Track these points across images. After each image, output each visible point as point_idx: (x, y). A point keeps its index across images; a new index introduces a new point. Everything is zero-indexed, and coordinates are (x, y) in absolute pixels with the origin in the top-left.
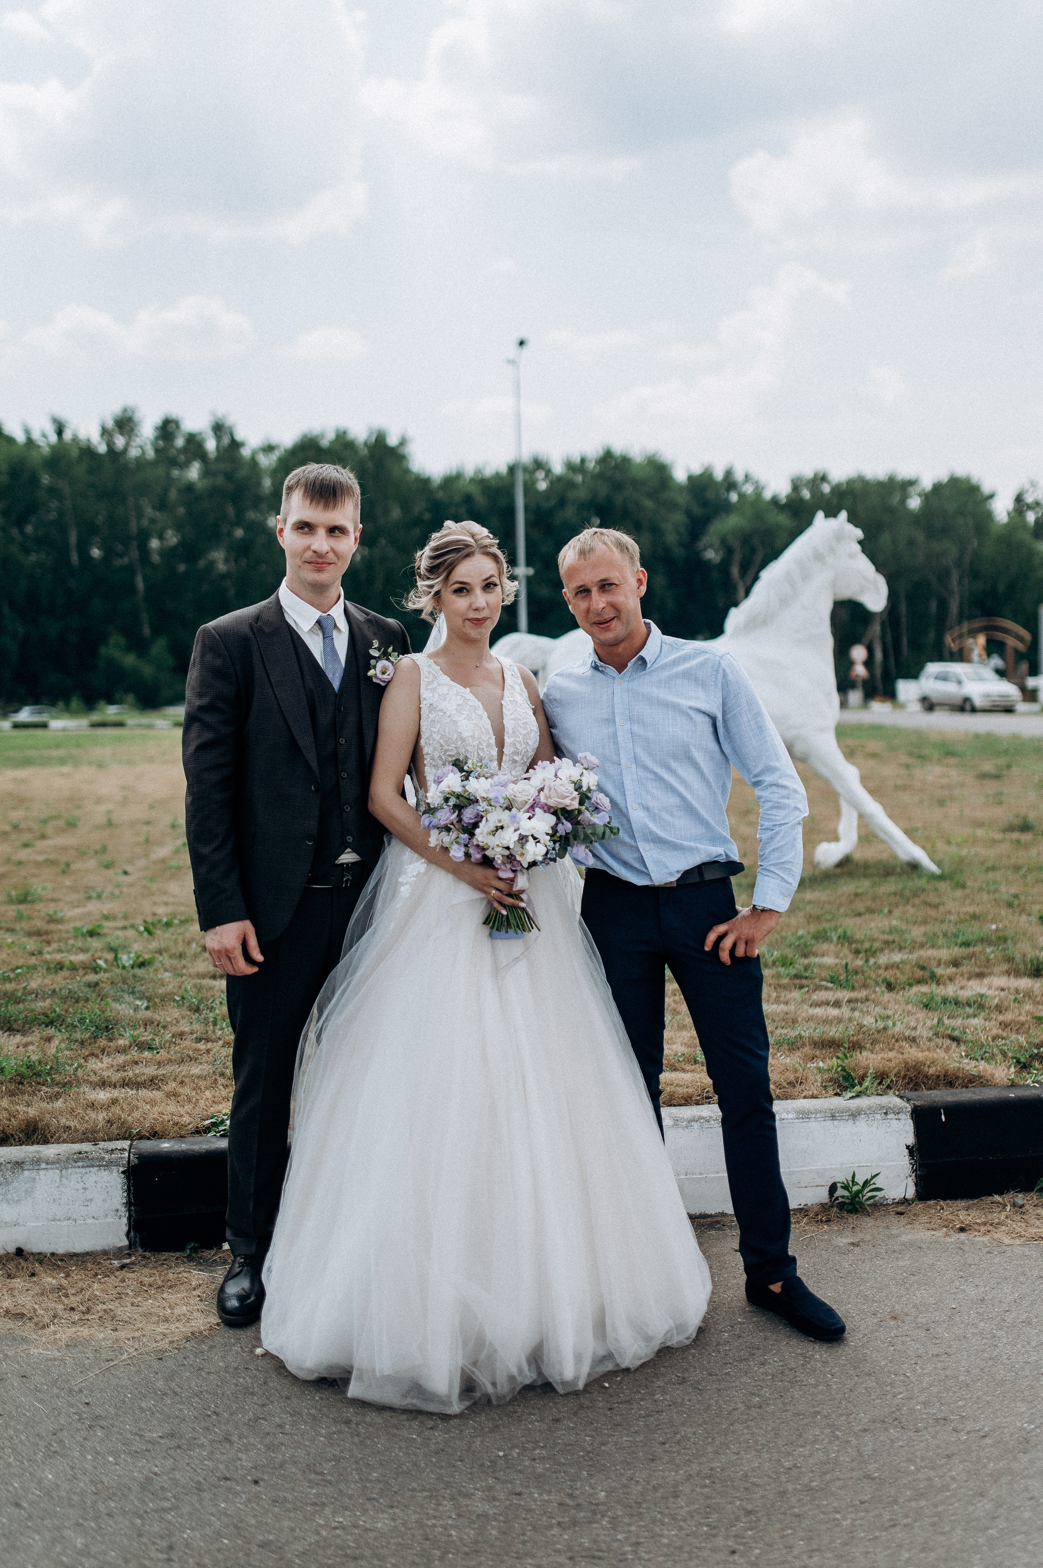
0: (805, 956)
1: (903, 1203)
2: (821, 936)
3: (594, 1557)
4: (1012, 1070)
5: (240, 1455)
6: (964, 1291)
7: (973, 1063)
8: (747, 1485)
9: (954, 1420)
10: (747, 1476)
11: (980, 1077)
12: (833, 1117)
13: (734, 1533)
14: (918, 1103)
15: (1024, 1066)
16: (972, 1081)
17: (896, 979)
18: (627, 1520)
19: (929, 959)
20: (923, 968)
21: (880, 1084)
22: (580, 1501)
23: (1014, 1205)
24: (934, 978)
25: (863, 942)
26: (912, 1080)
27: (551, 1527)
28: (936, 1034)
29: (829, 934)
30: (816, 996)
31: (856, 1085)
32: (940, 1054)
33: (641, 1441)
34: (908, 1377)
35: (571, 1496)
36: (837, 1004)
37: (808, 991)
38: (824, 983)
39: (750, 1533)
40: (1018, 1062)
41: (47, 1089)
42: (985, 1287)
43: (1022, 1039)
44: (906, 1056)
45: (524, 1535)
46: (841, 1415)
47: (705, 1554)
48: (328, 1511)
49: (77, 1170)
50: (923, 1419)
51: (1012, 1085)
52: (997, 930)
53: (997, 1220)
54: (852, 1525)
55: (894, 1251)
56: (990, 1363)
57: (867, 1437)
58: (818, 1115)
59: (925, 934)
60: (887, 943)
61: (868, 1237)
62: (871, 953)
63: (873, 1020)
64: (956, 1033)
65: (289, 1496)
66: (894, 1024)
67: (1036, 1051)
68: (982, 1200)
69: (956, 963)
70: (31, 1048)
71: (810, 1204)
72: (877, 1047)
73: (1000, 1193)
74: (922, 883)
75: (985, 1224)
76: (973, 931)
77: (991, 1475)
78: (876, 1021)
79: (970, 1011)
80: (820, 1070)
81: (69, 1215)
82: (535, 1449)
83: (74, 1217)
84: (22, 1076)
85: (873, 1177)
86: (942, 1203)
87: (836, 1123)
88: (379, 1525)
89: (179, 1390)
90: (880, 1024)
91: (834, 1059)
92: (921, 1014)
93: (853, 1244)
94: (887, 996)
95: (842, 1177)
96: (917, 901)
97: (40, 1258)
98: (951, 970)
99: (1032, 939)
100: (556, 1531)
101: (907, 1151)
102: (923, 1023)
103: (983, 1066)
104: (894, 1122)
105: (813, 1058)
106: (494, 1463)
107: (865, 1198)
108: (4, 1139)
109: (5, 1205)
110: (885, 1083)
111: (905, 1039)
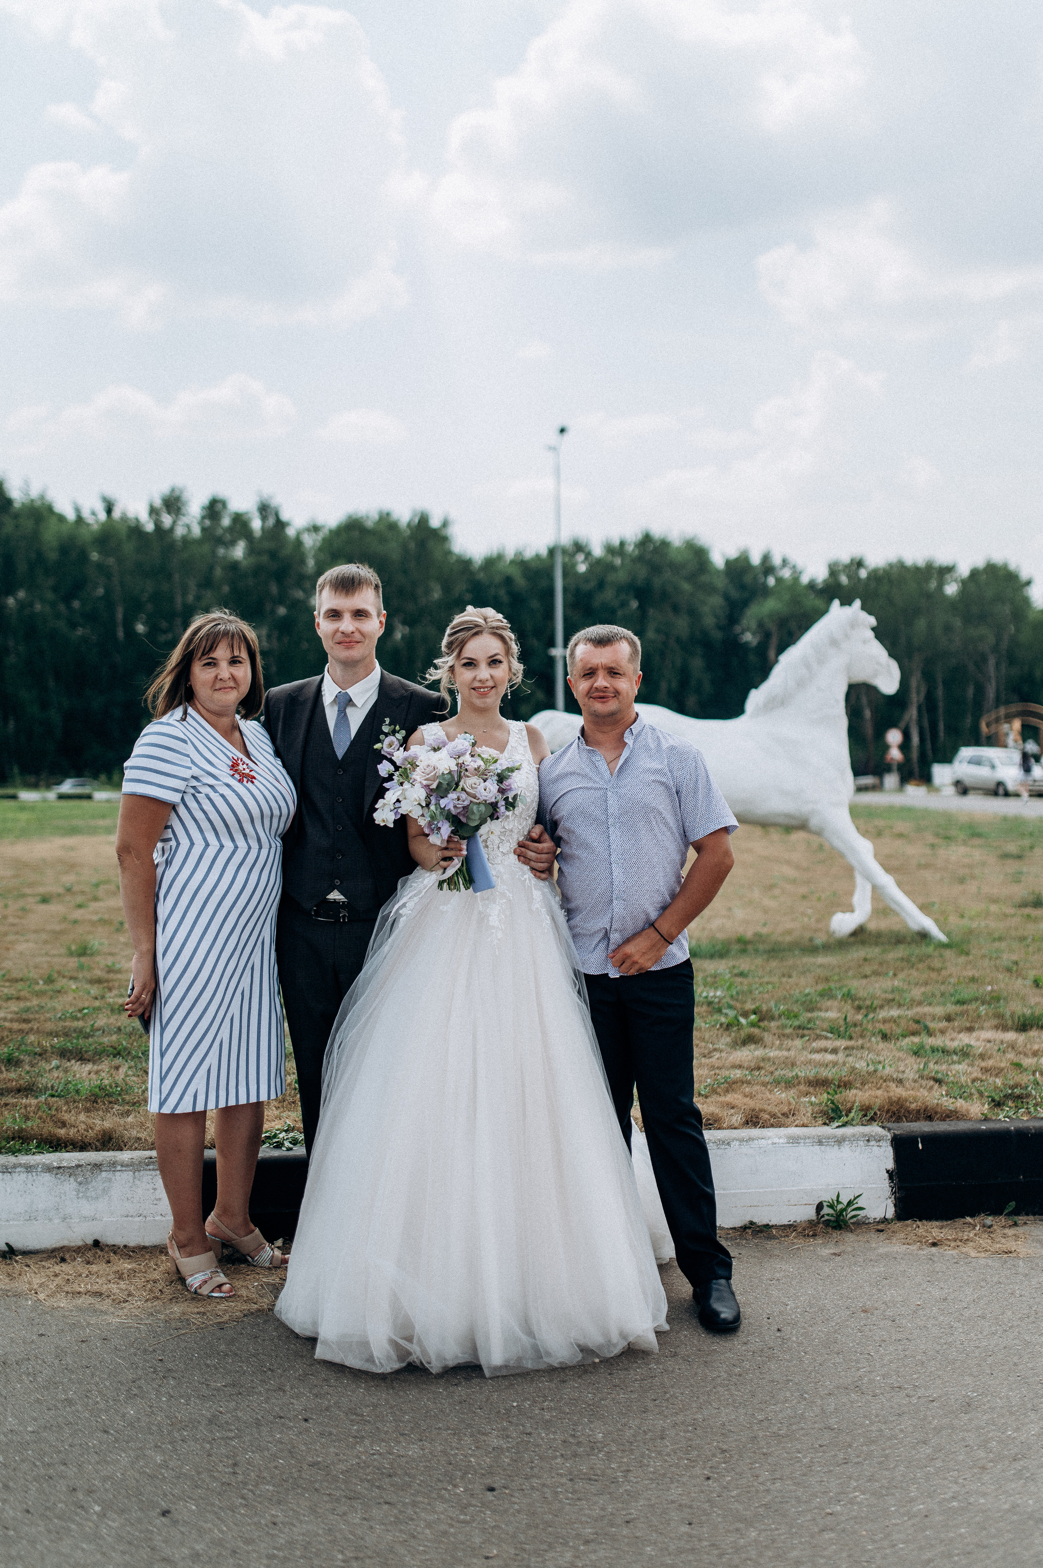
0: (811, 1010)
1: (883, 1222)
2: (827, 994)
3: (590, 1479)
4: (986, 1106)
5: (292, 1400)
6: (930, 1292)
7: (951, 1100)
8: (723, 1431)
9: (908, 1388)
10: (724, 1425)
11: (956, 1112)
12: (820, 1143)
13: (710, 1465)
14: (898, 1132)
15: (998, 1104)
16: (950, 1115)
17: (892, 1031)
18: (619, 1454)
19: (925, 1014)
20: (917, 1022)
22: (580, 1440)
23: (984, 1226)
24: (927, 1031)
25: (865, 999)
26: (894, 1114)
27: (556, 1457)
28: (922, 1077)
29: (834, 992)
30: (815, 1045)
31: (843, 1116)
32: (922, 1092)
33: (635, 1398)
34: (872, 1356)
35: (573, 1436)
36: (835, 1051)
37: (809, 1040)
38: (824, 1033)
39: (723, 1465)
40: (993, 1100)
41: (118, 1108)
42: (949, 1289)
43: (999, 1082)
44: (892, 1094)
45: (532, 1462)
46: (810, 1383)
47: (685, 1479)
48: (367, 1442)
49: (148, 1172)
50: (881, 1387)
51: (985, 1120)
52: (992, 991)
53: (966, 1237)
54: (811, 1462)
55: (871, 1260)
56: (945, 1347)
57: (831, 1400)
58: (807, 1141)
59: (923, 994)
60: (887, 1001)
61: (850, 1249)
62: (871, 1009)
63: (865, 1064)
64: (940, 1076)
65: (334, 1431)
66: (884, 1067)
67: (1010, 1091)
68: (954, 1222)
69: (949, 1018)
70: (101, 1074)
71: (798, 1221)
72: (866, 1087)
73: (972, 1216)
74: (931, 949)
75: (955, 1240)
76: (967, 992)
77: (935, 1428)
78: (868, 1065)
79: (955, 1058)
80: (812, 1104)
81: (140, 1212)
82: (544, 1402)
83: (145, 1213)
84: (96, 1096)
85: (855, 1198)
86: (917, 1222)
87: (823, 1147)
88: (410, 1453)
89: (239, 1352)
90: (871, 1068)
91: (825, 1095)
92: (911, 1060)
93: (835, 1254)
94: (881, 1045)
95: (828, 1197)
96: (920, 966)
97: (115, 1249)
98: (944, 1024)
99: (1023, 999)
100: (559, 1460)
101: (887, 1175)
102: (910, 1067)
103: (960, 1104)
104: (875, 1149)
105: (807, 1094)
106: (508, 1411)
107: (849, 1216)
108: (83, 1147)
109: (84, 1201)
110: (869, 1115)
111: (893, 1080)
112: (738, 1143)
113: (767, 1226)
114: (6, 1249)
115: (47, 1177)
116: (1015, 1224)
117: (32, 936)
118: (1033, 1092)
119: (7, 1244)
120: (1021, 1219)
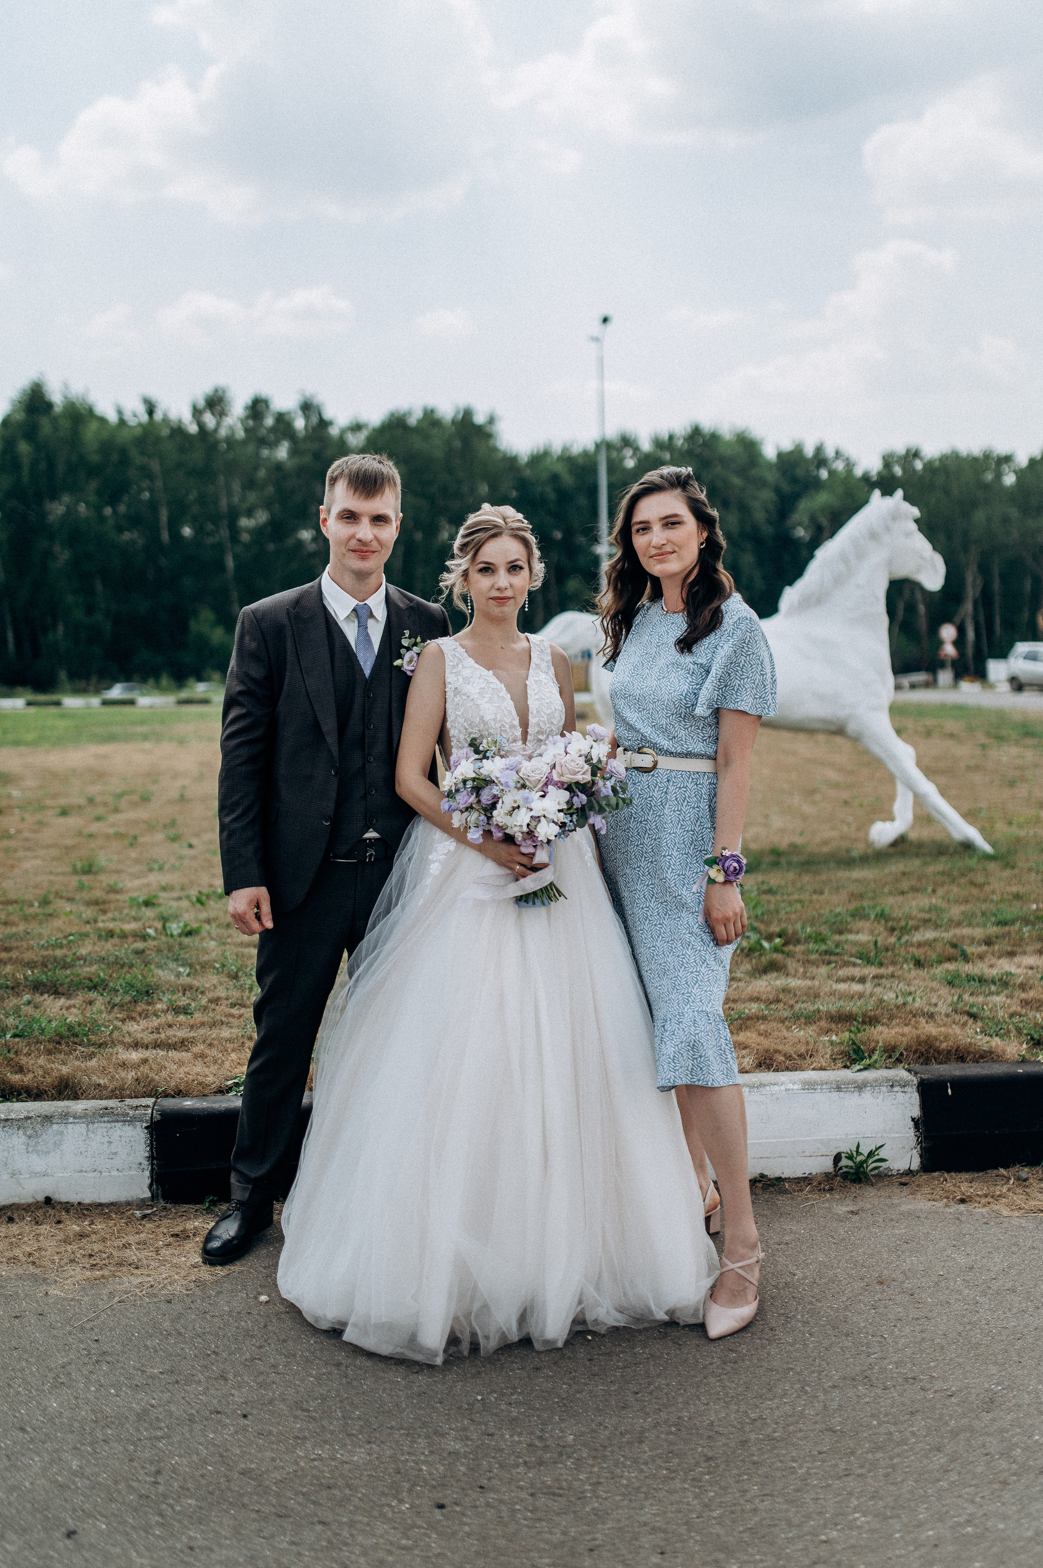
0: (841, 933)
1: (907, 1175)
2: (858, 914)
3: (554, 1494)
4: (1025, 1046)
5: (233, 1391)
6: (954, 1259)
7: (988, 1038)
8: (711, 1434)
9: (923, 1379)
10: (712, 1425)
11: (991, 1052)
12: (839, 1089)
13: (691, 1477)
14: (925, 1077)
15: (1037, 1043)
16: (984, 1055)
17: (926, 956)
18: (590, 1462)
19: (963, 937)
20: (954, 946)
22: (548, 1443)
23: (1018, 1179)
24: (964, 956)
25: (900, 919)
26: (923, 1054)
27: (517, 1466)
28: (956, 1011)
29: (867, 911)
30: (842, 973)
31: (865, 1058)
32: (954, 1030)
33: (616, 1391)
34: (885, 1338)
35: (541, 1438)
36: (862, 980)
37: (835, 967)
38: (853, 959)
39: (707, 1477)
40: (1032, 1039)
41: (83, 1049)
42: (976, 1256)
43: (1040, 1016)
44: (921, 1031)
45: (490, 1472)
46: (813, 1372)
47: (661, 1494)
48: (308, 1445)
49: (103, 1125)
50: (892, 1378)
51: (1022, 1061)
52: (1037, 909)
53: (998, 1193)
54: (808, 1473)
55: (892, 1220)
56: (968, 1327)
57: (836, 1393)
58: (824, 1086)
59: (963, 913)
60: (926, 921)
61: (869, 1206)
62: (904, 930)
63: (894, 996)
64: (975, 1010)
65: (275, 1430)
66: (914, 1000)
68: (987, 1173)
69: (988, 942)
70: (73, 1010)
71: (814, 1173)
72: (894, 1022)
73: (1006, 1166)
74: (973, 862)
75: (986, 1196)
76: (1012, 911)
77: (951, 1432)
78: (897, 997)
79: (993, 988)
80: (832, 1043)
81: (95, 1167)
82: (512, 1394)
83: (99, 1169)
84: (61, 1036)
85: (877, 1149)
86: (945, 1175)
87: (842, 1094)
88: (355, 1458)
89: (183, 1331)
90: (900, 1000)
91: (847, 1034)
92: (944, 991)
93: (852, 1212)
94: (914, 973)
95: (846, 1147)
96: (962, 881)
97: (67, 1207)
98: (983, 949)
100: (521, 1469)
101: (912, 1123)
102: (943, 1000)
103: (996, 1042)
104: (900, 1095)
105: (828, 1031)
106: (471, 1406)
107: (869, 1168)
108: (38, 1095)
109: (34, 1156)
110: (894, 1056)
111: (923, 1014)
112: (747, 1089)
113: (779, 1179)
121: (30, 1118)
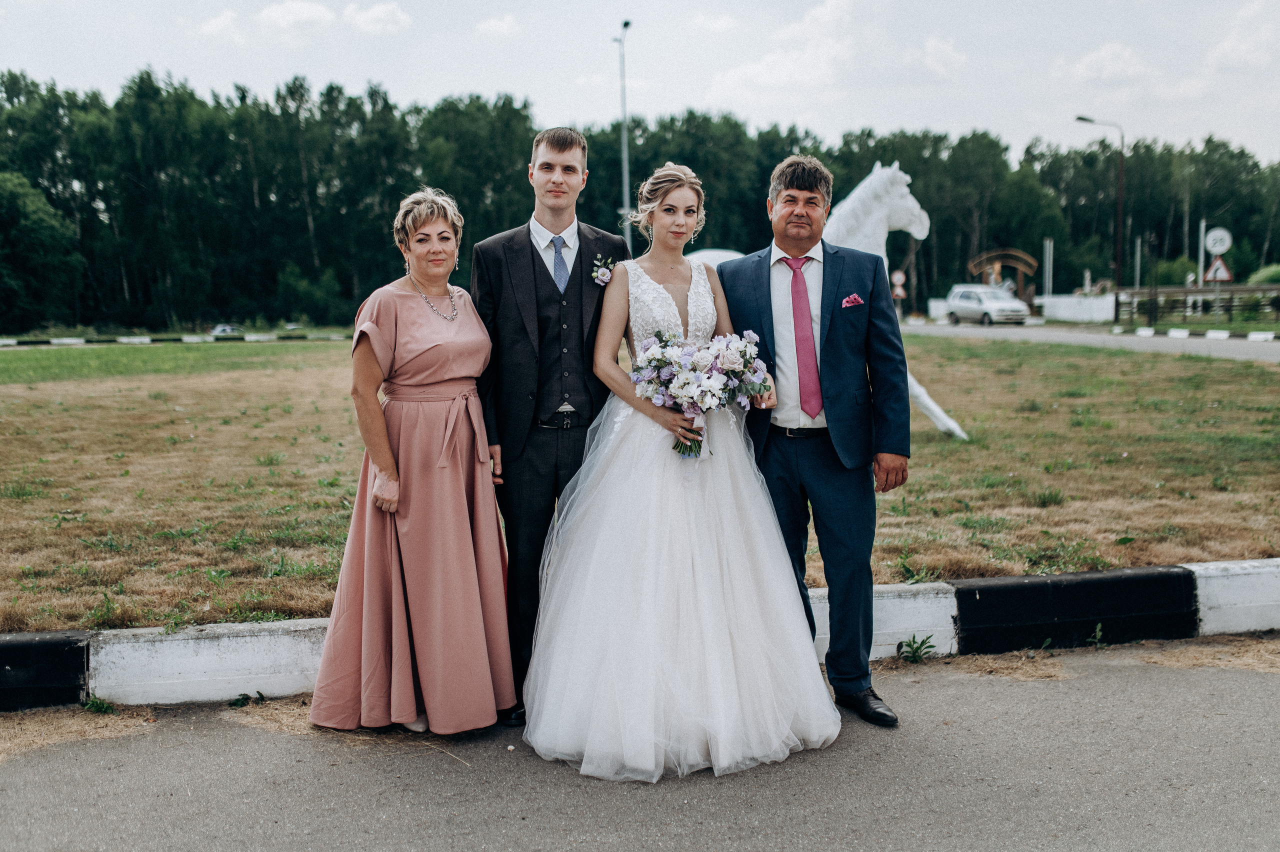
1: (949, 657)
4: (1027, 565)
5: (509, 805)
6: (994, 708)
7: (998, 561)
8: (851, 817)
9: (989, 780)
11: (1004, 570)
12: (900, 596)
14: (960, 587)
15: (1034, 563)
16: (998, 572)
17: (941, 509)
18: (774, 836)
19: (965, 496)
20: (960, 502)
21: (932, 574)
22: (742, 827)
23: (1028, 657)
24: (968, 508)
25: (914, 485)
26: (956, 573)
28: (972, 544)
31: (915, 576)
32: (974, 556)
33: (779, 795)
34: (957, 757)
35: (736, 824)
36: (898, 525)
38: (887, 512)
40: (1031, 560)
42: (1009, 706)
43: (1033, 546)
44: (950, 557)
46: (912, 778)
48: (575, 834)
50: (968, 780)
51: (1027, 575)
52: (1014, 476)
53: (1015, 666)
54: (923, 836)
55: (944, 686)
56: (1012, 748)
57: (931, 790)
59: (960, 480)
60: (933, 486)
61: (926, 678)
62: (921, 492)
63: (926, 535)
64: (986, 542)
65: (548, 827)
66: (941, 537)
67: (1043, 553)
68: (1005, 655)
69: (984, 498)
70: (313, 557)
71: (885, 658)
72: (929, 552)
73: (1018, 650)
74: (958, 445)
75: (1007, 668)
76: (996, 477)
77: (1014, 809)
78: (928, 536)
79: (995, 529)
80: (889, 566)
82: (708, 800)
84: (311, 575)
85: (928, 638)
86: (977, 656)
87: (902, 600)
88: (611, 841)
90: (931, 538)
91: (899, 559)
92: (959, 532)
93: (915, 682)
94: (934, 520)
95: (906, 638)
96: (953, 458)
98: (980, 503)
99: (1040, 482)
100: (728, 842)
101: (952, 620)
102: (961, 536)
103: (1005, 564)
104: (943, 600)
106: (681, 808)
107: (923, 653)
108: (311, 615)
110: (934, 573)
111: (949, 547)
114: (258, 696)
115: (286, 639)
116: (1052, 656)
117: (223, 451)
118: (1062, 554)
119: (258, 692)
120: (1056, 651)
121: (313, 629)
